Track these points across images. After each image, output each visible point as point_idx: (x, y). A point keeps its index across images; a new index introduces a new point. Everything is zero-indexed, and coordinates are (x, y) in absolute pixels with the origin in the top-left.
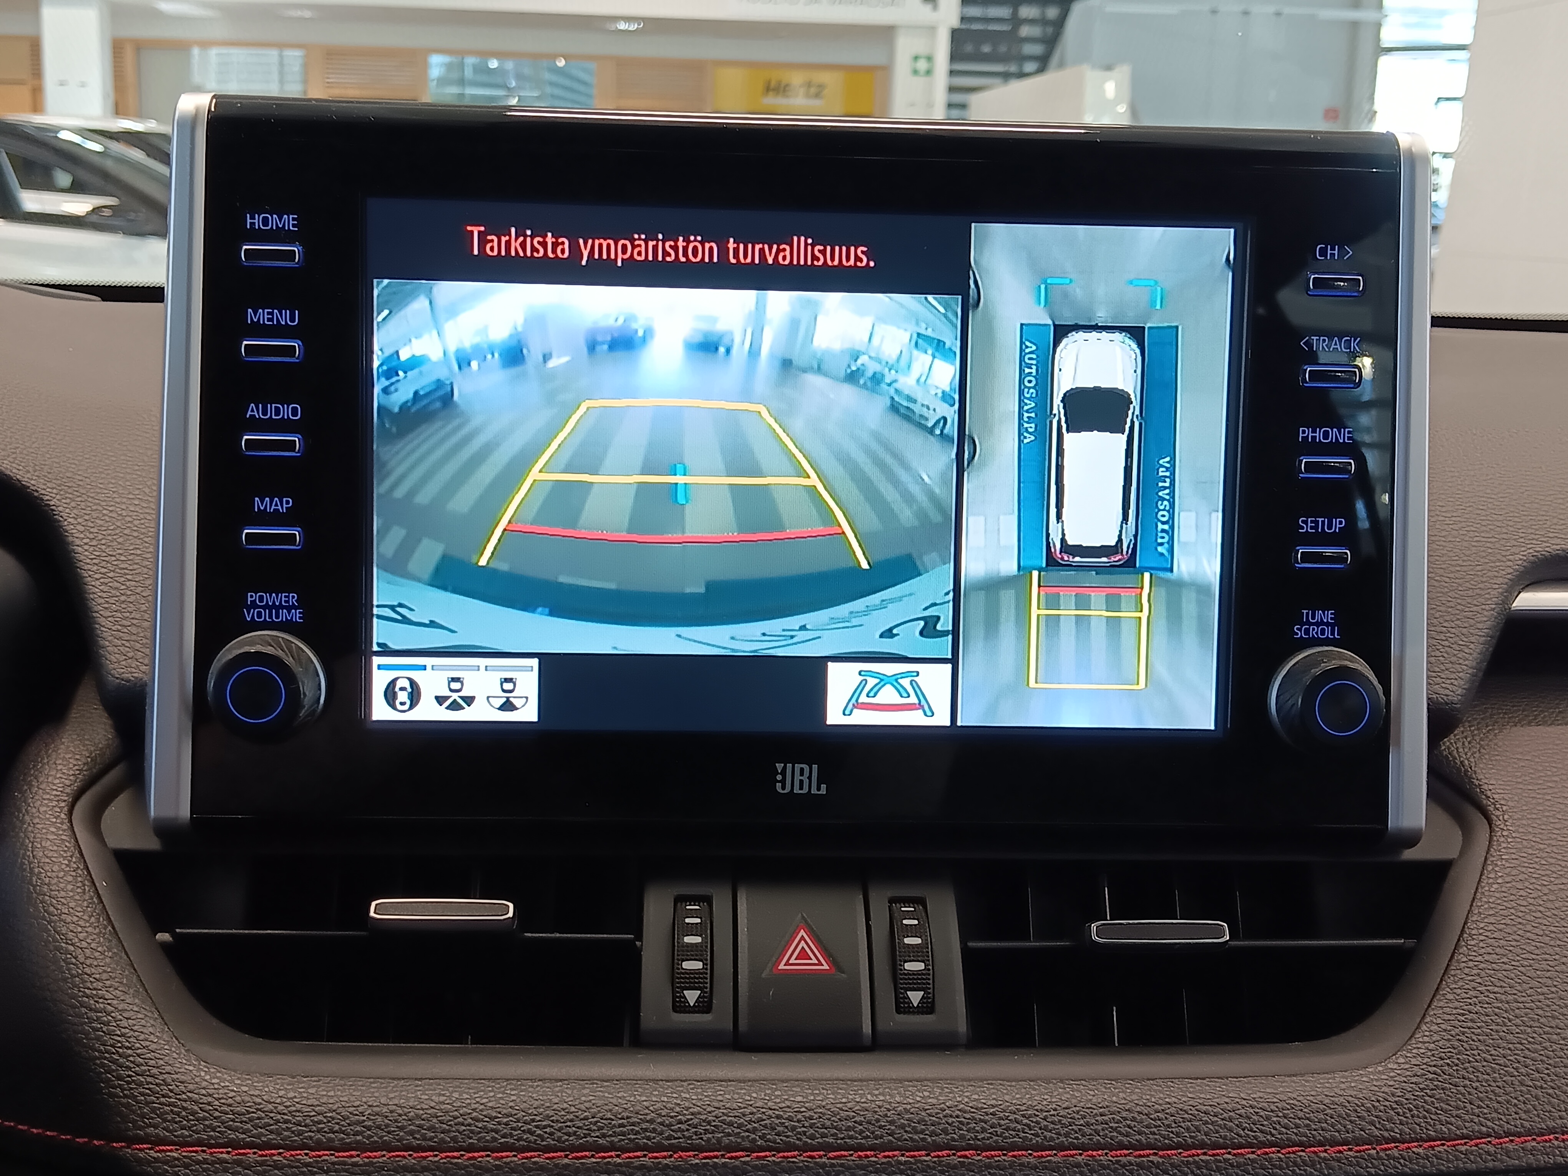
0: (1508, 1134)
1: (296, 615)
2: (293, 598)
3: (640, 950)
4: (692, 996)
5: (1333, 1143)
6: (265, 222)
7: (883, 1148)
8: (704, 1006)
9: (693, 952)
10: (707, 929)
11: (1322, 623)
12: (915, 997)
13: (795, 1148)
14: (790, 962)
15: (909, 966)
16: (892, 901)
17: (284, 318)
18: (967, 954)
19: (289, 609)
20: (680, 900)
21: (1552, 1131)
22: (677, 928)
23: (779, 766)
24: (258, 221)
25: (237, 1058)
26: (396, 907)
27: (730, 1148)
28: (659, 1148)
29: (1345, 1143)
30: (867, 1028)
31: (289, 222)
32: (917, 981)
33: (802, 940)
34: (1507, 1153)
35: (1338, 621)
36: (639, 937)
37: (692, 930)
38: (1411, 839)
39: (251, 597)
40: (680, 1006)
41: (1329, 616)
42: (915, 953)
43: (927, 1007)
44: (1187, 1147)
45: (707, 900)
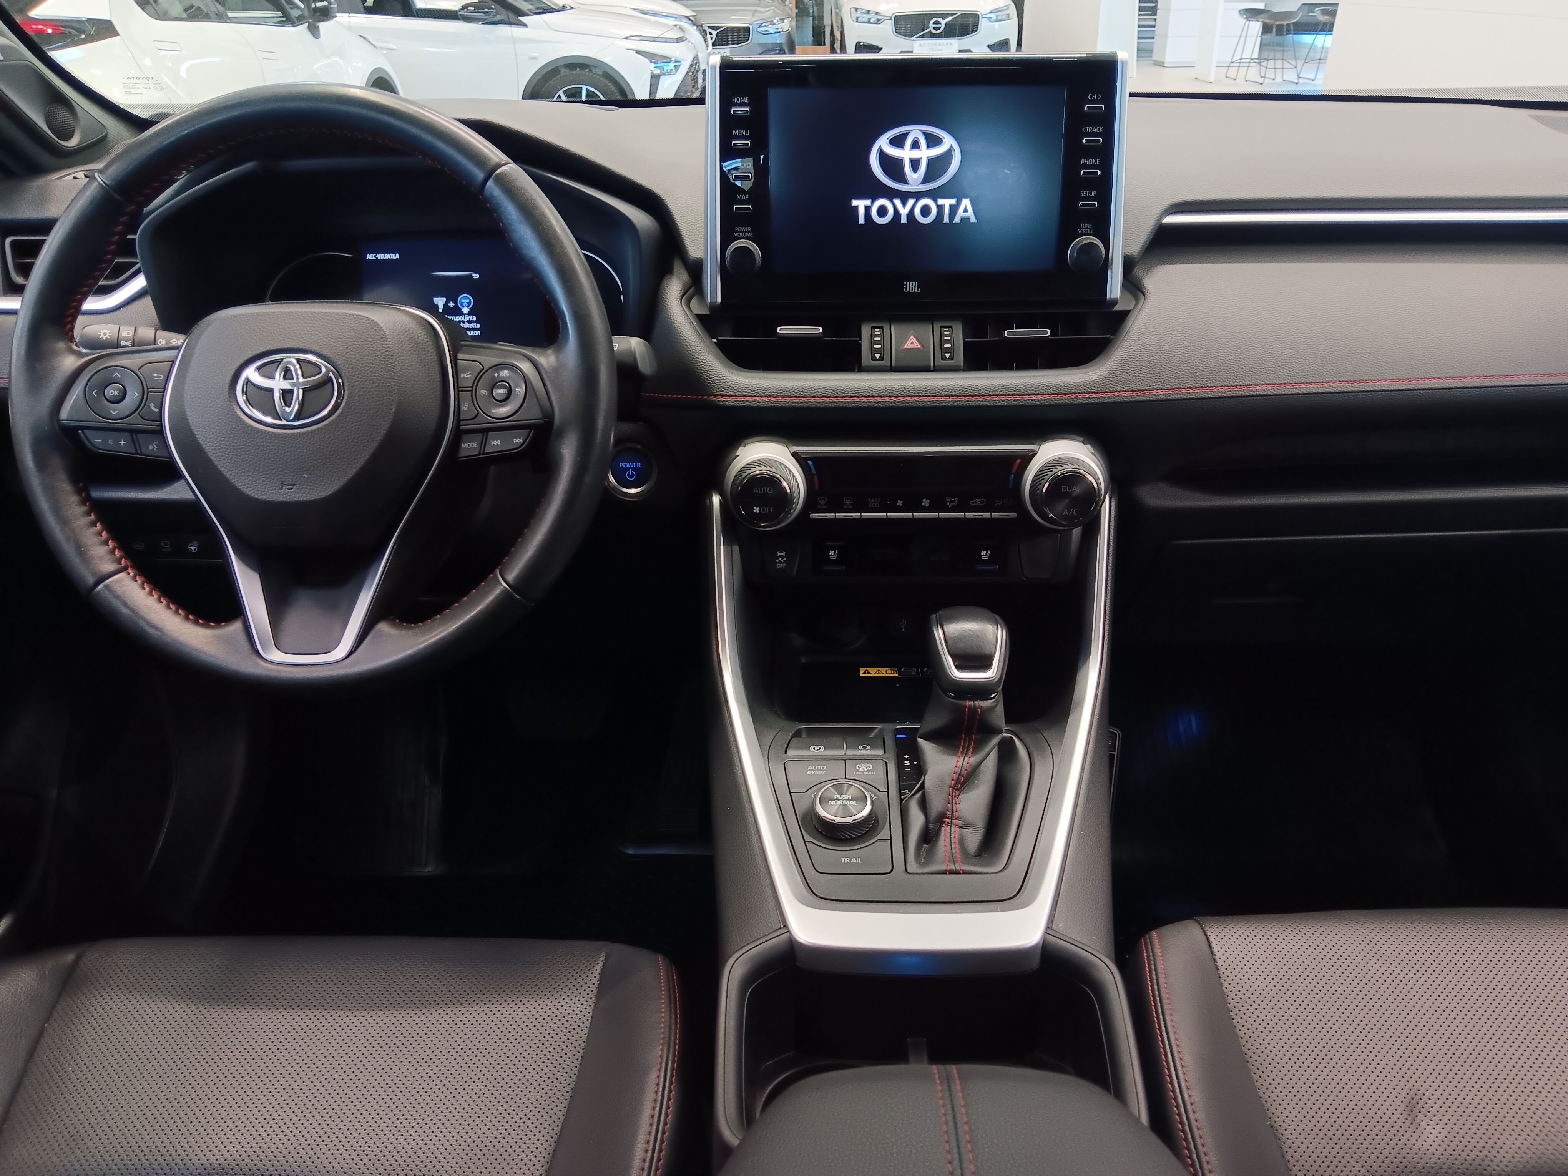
0: (1132, 391)
1: (750, 234)
2: (749, 228)
3: (861, 344)
4: (877, 356)
5: (1075, 393)
6: (738, 100)
7: (936, 396)
8: (881, 359)
9: (878, 343)
10: (882, 336)
11: (1087, 228)
12: (948, 355)
13: (909, 396)
14: (908, 345)
15: (946, 346)
16: (941, 327)
17: (744, 133)
18: (965, 343)
19: (748, 232)
20: (873, 328)
21: (1146, 390)
22: (872, 336)
23: (905, 283)
24: (736, 100)
25: (743, 373)
26: (786, 329)
27: (890, 397)
28: (869, 396)
29: (1079, 393)
30: (932, 365)
31: (746, 99)
32: (948, 350)
33: (912, 339)
34: (1131, 396)
35: (1092, 228)
36: (860, 340)
37: (877, 336)
38: (1114, 302)
39: (737, 229)
40: (874, 359)
41: (1089, 226)
42: (948, 342)
43: (951, 358)
44: (1029, 395)
45: (882, 328)
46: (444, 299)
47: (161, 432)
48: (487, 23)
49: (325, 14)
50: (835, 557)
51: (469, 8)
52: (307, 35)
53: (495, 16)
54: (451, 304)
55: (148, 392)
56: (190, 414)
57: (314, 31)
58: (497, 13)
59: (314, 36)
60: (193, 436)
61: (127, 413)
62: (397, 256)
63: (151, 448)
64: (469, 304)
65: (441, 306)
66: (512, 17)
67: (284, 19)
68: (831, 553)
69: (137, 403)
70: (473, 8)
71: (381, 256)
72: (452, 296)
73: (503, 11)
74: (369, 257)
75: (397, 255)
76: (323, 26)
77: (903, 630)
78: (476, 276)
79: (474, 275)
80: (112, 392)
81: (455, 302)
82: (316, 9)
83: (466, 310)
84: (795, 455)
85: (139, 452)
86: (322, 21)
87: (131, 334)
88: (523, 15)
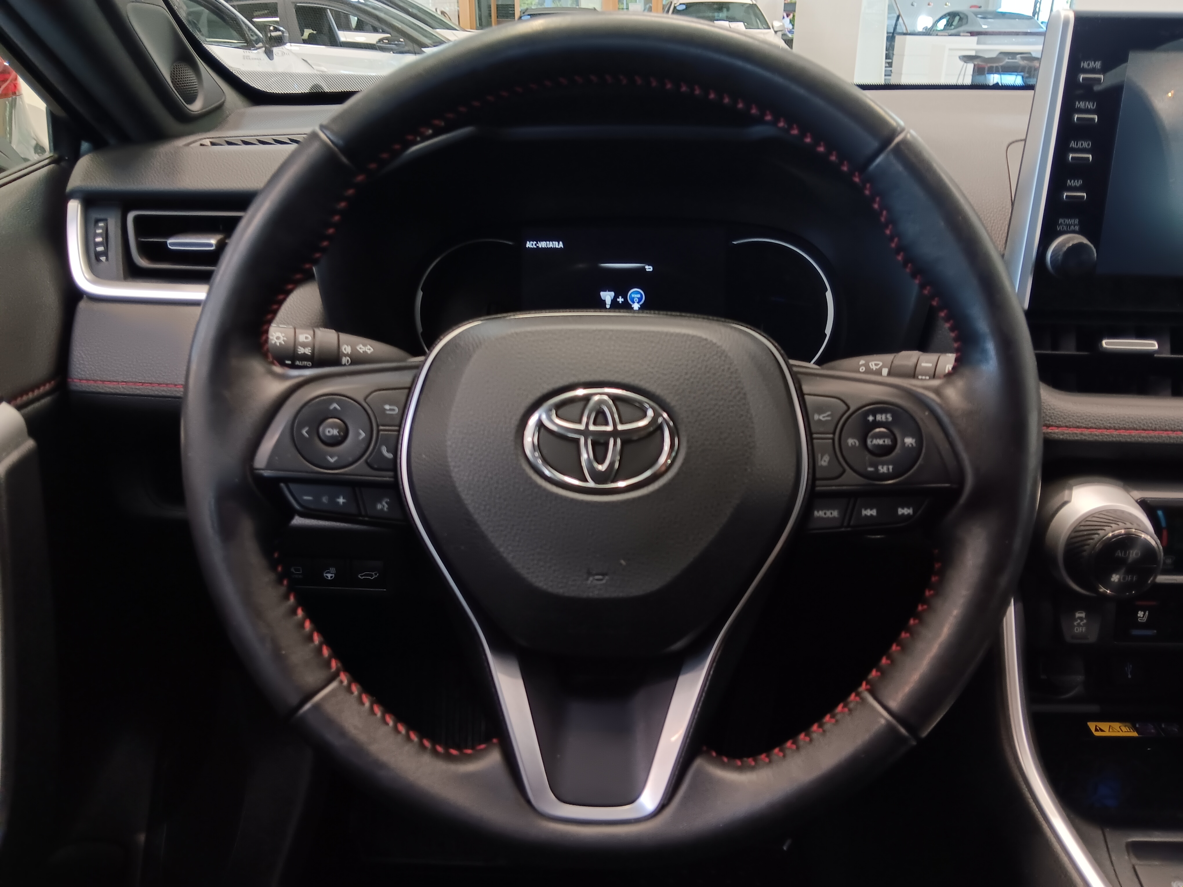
1: (1082, 229)
2: (1080, 220)
6: (1089, 65)
17: (1090, 105)
19: (1079, 226)
24: (1086, 65)
26: (1112, 343)
31: (1098, 65)
39: (1061, 221)
46: (612, 294)
47: (395, 486)
48: (397, 53)
49: (279, 41)
50: (1145, 619)
51: (384, 41)
52: (265, 57)
53: (404, 47)
54: (620, 300)
55: (378, 431)
56: (456, 470)
57: (269, 54)
58: (406, 45)
59: (269, 58)
60: (458, 499)
61: (350, 459)
62: (561, 245)
63: (379, 507)
64: (640, 300)
65: (608, 302)
66: (416, 48)
67: (246, 44)
68: (1140, 614)
69: (364, 446)
70: (387, 41)
71: (542, 244)
72: (621, 290)
73: (411, 44)
74: (529, 245)
75: (561, 243)
76: (275, 50)
77: (1130, 676)
78: (649, 268)
79: (647, 267)
80: (330, 431)
81: (625, 297)
82: (271, 38)
83: (636, 306)
84: (1144, 504)
85: (363, 513)
86: (276, 46)
87: (310, 338)
88: (425, 47)
